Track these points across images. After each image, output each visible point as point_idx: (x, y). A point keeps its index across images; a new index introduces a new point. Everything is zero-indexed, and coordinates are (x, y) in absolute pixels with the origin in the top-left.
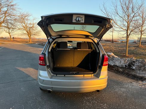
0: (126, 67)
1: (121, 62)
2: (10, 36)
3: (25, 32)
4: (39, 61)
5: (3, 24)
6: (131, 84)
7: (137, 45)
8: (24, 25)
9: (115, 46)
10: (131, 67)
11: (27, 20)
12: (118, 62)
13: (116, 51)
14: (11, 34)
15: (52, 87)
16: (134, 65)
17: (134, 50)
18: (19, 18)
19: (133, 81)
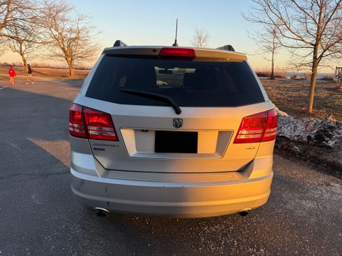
0: (308, 142)
1: (296, 127)
2: (25, 61)
3: (59, 51)
4: (70, 124)
5: (5, 31)
6: (328, 188)
7: (333, 86)
8: (55, 33)
9: (278, 88)
10: (324, 140)
11: (63, 20)
12: (289, 128)
13: (281, 101)
14: (25, 56)
15: (108, 203)
16: (330, 137)
17: (326, 98)
18: (43, 15)
19: (333, 180)
